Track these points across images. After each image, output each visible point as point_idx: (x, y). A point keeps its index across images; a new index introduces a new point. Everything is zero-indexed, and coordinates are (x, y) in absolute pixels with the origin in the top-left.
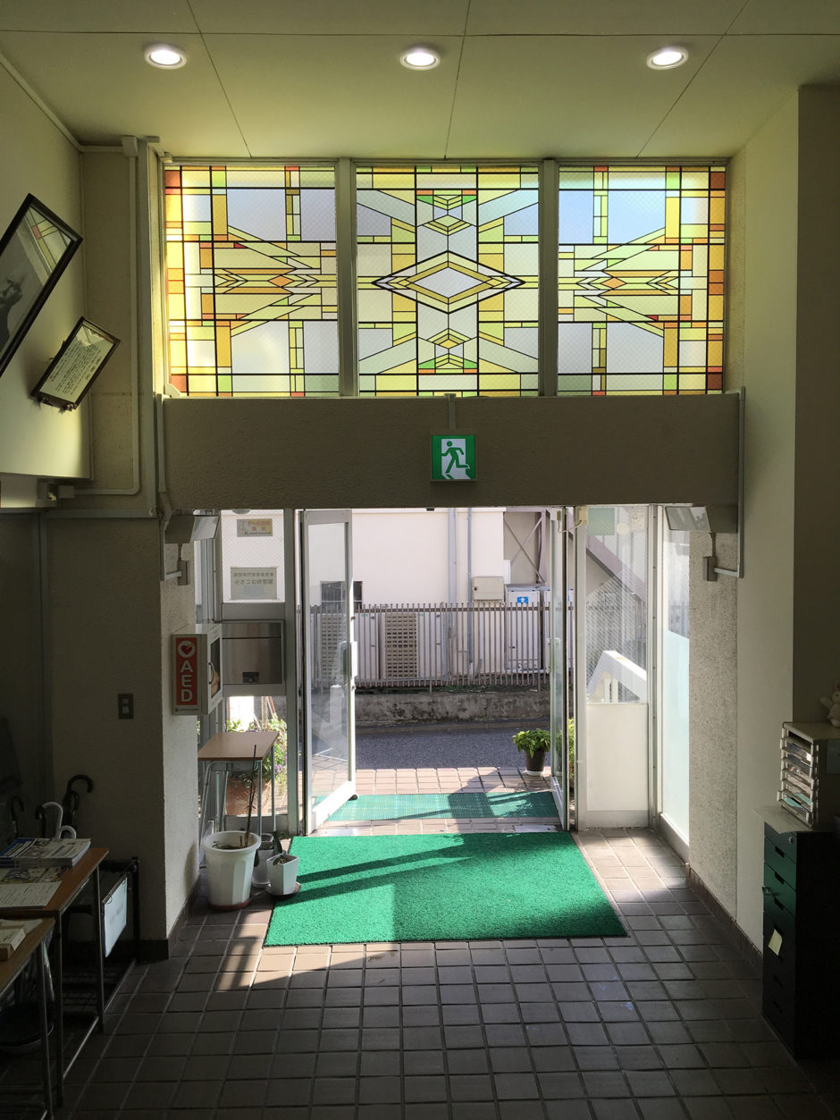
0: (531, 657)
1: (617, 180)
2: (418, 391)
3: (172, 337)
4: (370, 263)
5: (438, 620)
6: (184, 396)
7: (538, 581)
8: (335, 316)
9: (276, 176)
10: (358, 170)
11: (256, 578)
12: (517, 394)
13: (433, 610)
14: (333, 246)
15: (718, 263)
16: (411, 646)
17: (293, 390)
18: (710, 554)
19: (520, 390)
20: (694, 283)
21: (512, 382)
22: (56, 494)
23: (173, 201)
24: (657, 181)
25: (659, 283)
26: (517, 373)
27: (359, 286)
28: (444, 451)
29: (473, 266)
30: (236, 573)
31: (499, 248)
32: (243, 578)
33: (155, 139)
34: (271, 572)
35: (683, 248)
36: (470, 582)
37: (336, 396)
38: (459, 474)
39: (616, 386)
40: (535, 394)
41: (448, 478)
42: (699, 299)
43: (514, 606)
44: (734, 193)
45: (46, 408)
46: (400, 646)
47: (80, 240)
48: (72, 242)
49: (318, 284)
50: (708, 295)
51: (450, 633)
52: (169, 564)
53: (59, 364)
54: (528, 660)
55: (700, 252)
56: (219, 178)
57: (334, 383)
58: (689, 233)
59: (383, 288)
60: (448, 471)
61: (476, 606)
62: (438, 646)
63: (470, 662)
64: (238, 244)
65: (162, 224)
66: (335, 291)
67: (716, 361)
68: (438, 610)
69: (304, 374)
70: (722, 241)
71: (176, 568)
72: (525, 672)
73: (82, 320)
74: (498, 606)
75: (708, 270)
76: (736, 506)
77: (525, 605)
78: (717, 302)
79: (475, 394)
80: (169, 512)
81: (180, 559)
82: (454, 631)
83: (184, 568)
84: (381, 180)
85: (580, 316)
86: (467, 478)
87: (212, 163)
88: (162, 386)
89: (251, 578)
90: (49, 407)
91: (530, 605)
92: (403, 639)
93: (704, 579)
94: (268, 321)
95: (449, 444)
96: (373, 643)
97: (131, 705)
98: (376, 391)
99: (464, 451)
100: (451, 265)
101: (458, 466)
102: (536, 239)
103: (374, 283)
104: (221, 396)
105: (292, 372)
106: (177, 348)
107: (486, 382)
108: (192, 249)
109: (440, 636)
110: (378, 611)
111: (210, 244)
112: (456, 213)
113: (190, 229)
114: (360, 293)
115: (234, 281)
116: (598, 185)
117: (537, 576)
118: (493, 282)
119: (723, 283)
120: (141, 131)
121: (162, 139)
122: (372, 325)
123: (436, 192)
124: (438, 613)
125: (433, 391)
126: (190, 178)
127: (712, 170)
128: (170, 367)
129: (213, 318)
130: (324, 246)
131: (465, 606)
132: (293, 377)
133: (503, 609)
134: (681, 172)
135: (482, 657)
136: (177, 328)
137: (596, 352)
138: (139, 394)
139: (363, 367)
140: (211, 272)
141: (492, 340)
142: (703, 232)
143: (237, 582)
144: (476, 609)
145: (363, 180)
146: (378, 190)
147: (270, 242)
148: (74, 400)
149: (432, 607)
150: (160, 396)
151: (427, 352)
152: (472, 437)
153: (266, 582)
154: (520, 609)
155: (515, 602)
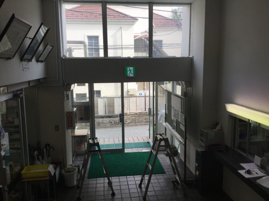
0: (143, 108)
5: (120, 100)
10: (107, 4)
13: (119, 97)
16: (113, 106)
30: (77, 95)
32: (79, 96)
34: (85, 94)
36: (128, 90)
40: (148, 57)
43: (139, 96)
46: (111, 106)
47: (49, 29)
52: (65, 96)
60: (129, 75)
61: (129, 96)
62: (120, 106)
63: (128, 110)
72: (141, 112)
73: (48, 44)
77: (141, 96)
80: (65, 84)
81: (67, 94)
83: (68, 96)
86: (133, 76)
88: (62, 55)
89: (81, 96)
91: (143, 96)
92: (111, 104)
95: (129, 69)
96: (104, 106)
97: (58, 128)
99: (133, 70)
101: (131, 73)
109: (120, 104)
110: (105, 98)
117: (144, 88)
131: (127, 96)
133: (136, 97)
135: (131, 108)
138: (58, 57)
143: (77, 97)
148: (44, 60)
150: (62, 58)
152: (134, 67)
153: (84, 97)
154: (140, 97)
155: (139, 95)
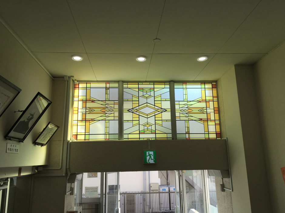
0: (167, 207)
1: (189, 86)
2: (139, 138)
3: (74, 125)
4: (127, 106)
5: (141, 196)
6: (76, 141)
7: (168, 184)
8: (118, 119)
9: (103, 85)
10: (124, 84)
11: (92, 190)
12: (166, 139)
13: (140, 193)
14: (117, 102)
15: (216, 106)
16: (133, 204)
17: (106, 138)
18: (222, 183)
19: (167, 138)
20: (211, 110)
21: (165, 136)
22: (37, 170)
23: (76, 91)
24: (199, 86)
25: (201, 111)
26: (166, 133)
27: (124, 111)
28: (147, 155)
29: (154, 106)
30: (87, 189)
31: (160, 102)
32: (88, 190)
33: (73, 77)
34: (97, 188)
35: (207, 102)
36: (150, 185)
37: (117, 140)
38: (152, 162)
39: (193, 137)
40: (171, 139)
41: (148, 163)
42: (212, 114)
43: (162, 192)
44: (219, 89)
45: (37, 146)
46: (130, 204)
47: (51, 102)
48: (49, 103)
49: (113, 111)
50: (214, 114)
51: (144, 200)
52: (68, 189)
53: (42, 134)
54: (166, 208)
55: (211, 103)
56: (88, 85)
57: (117, 136)
58: (208, 98)
59: (130, 112)
60: (149, 161)
61: (151, 192)
62: (141, 204)
63: (150, 208)
64: (93, 101)
65: (73, 97)
66: (118, 113)
67: (218, 130)
68: (141, 193)
69: (109, 134)
70: (217, 100)
71: (70, 190)
72: (166, 211)
73: (50, 122)
74: (157, 192)
75: (214, 107)
76: (228, 171)
77: (165, 191)
78: (217, 115)
79: (155, 139)
80: (69, 174)
81: (71, 187)
82: (145, 199)
83: (72, 190)
84: (130, 86)
85: (182, 118)
86: (154, 163)
87: (87, 82)
88: (70, 138)
89: (91, 190)
90: (38, 146)
91: (166, 192)
92: (131, 202)
93: (221, 191)
94: (100, 120)
95: (149, 153)
96: (123, 203)
98: (128, 138)
99: (153, 155)
100: (148, 106)
101: (151, 159)
102: (169, 100)
103: (128, 111)
104: (86, 141)
105: (106, 133)
106: (75, 128)
107: (158, 136)
108: (81, 103)
109: (141, 201)
110: (124, 194)
111: (85, 101)
112: (149, 94)
113: (80, 98)
114: (124, 113)
115: (91, 111)
116: (184, 87)
117: (167, 182)
118: (159, 110)
119: (218, 110)
120: (69, 75)
121: (74, 77)
122: (127, 121)
123: (144, 89)
124: (141, 194)
125: (144, 138)
126: (81, 85)
127: (213, 83)
128: (73, 133)
129: (85, 120)
130: (115, 102)
131: (148, 192)
132: (106, 135)
133: (159, 193)
134: (205, 84)
135: (153, 207)
136: (75, 122)
137: (186, 128)
138: (64, 141)
139: (125, 132)
140: (85, 108)
141: (159, 125)
142: (211, 98)
143: (87, 191)
144: (152, 193)
145: (125, 86)
146: (129, 88)
147: (101, 101)
148: (45, 143)
149: (139, 192)
150: (69, 141)
151: (142, 128)
152: (155, 151)
153: (95, 191)
154: (164, 193)
155: (162, 190)
